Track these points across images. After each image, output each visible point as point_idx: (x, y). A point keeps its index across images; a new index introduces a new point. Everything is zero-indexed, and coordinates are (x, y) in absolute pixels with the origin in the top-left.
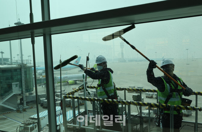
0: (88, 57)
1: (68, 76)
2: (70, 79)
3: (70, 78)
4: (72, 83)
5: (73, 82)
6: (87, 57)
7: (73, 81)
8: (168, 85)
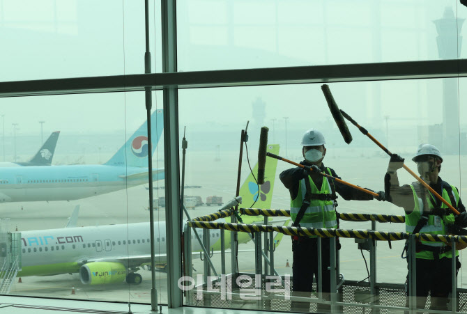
0: (246, 132)
1: (86, 230)
2: (99, 254)
3: (98, 247)
4: (108, 278)
5: (113, 272)
6: (243, 131)
7: (116, 266)
8: (420, 200)
